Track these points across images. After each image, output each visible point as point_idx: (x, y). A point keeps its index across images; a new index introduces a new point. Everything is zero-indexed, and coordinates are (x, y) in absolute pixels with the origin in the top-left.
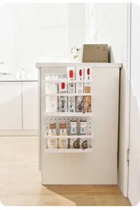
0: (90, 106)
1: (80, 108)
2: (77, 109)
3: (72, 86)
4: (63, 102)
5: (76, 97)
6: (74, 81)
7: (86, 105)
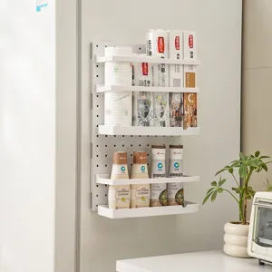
0: (195, 113)
1: (178, 118)
2: (173, 119)
3: (163, 70)
4: (146, 103)
5: (171, 94)
6: (166, 61)
7: (188, 112)
